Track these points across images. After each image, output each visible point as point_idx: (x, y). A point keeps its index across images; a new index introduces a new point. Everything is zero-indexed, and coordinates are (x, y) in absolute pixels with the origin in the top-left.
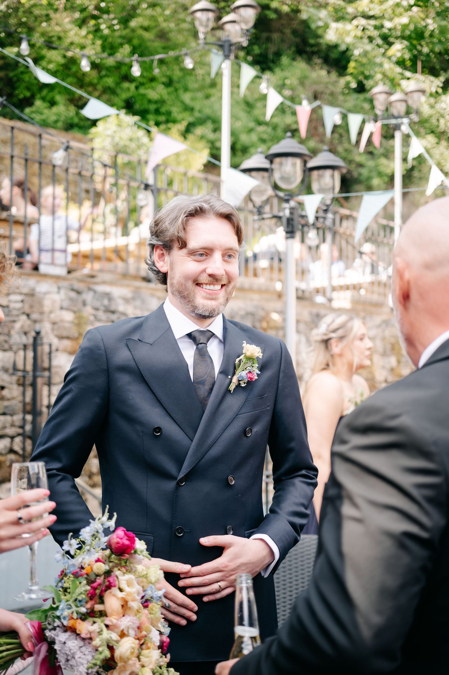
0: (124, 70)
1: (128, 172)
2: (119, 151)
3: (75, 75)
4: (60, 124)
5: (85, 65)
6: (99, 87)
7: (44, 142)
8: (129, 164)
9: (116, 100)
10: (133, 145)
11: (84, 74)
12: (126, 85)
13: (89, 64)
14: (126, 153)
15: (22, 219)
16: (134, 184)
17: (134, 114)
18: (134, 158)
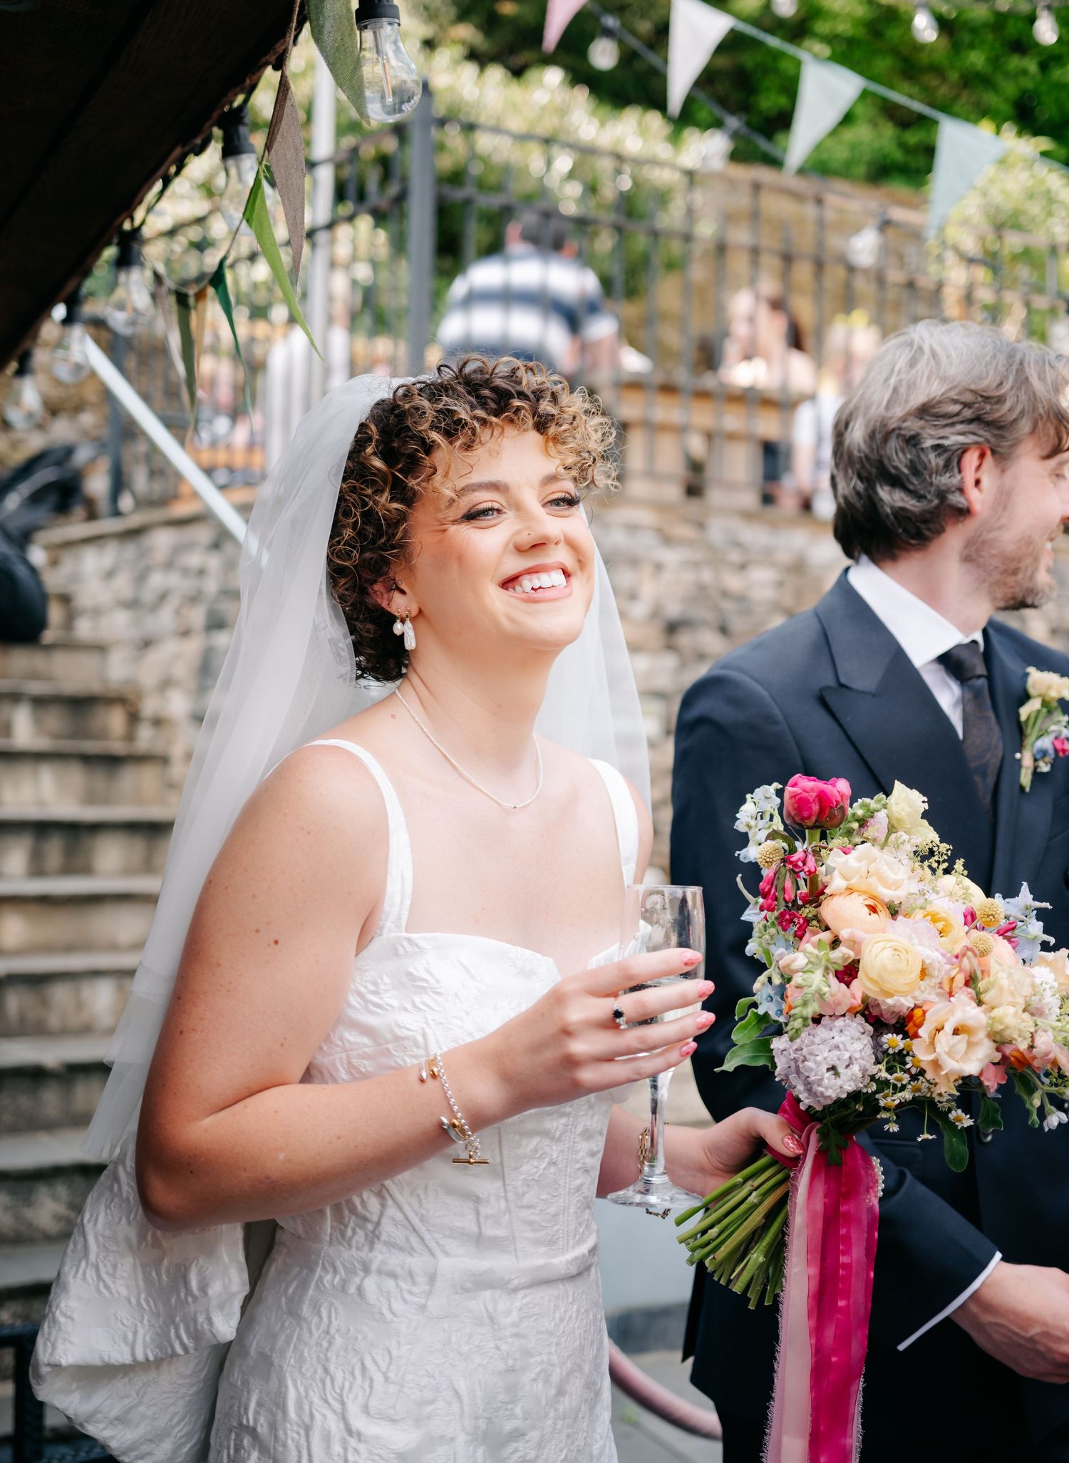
0: (1012, 29)
1: (1024, 272)
2: (1002, 223)
3: (895, 52)
4: (861, 170)
5: (924, 27)
6: (954, 76)
7: (830, 215)
8: (1026, 255)
9: (991, 99)
10: (1035, 209)
11: (919, 47)
12: (1015, 62)
13: (934, 24)
14: (1018, 227)
15: (775, 395)
16: (1041, 302)
17: (1037, 132)
18: (1039, 240)
